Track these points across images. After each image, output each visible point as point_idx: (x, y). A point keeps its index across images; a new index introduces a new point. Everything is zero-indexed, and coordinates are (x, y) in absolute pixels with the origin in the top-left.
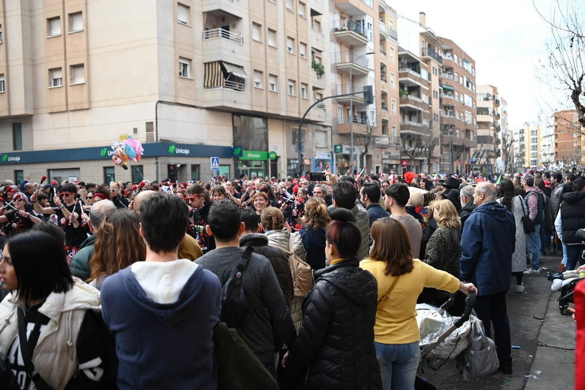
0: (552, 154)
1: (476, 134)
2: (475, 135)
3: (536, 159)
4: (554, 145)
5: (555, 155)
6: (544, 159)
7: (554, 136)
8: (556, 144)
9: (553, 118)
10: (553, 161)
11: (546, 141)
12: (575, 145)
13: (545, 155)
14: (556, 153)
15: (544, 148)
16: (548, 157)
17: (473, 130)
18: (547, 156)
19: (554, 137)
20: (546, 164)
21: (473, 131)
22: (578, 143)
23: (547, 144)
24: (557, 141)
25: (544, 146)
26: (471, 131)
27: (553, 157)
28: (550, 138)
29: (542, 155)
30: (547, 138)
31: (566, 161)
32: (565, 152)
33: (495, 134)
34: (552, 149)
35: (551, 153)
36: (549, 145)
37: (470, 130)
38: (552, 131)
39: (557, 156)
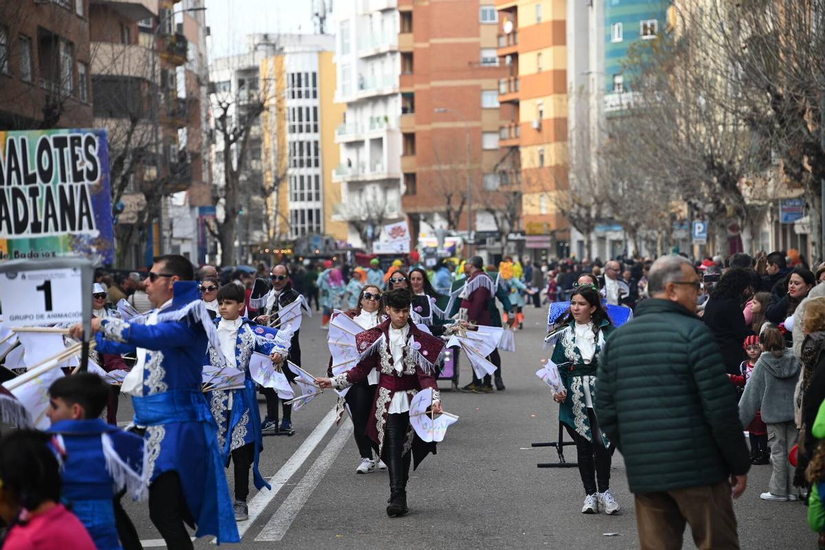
0: (388, 184)
1: (87, 65)
2: (81, 69)
3: (313, 205)
4: (399, 140)
5: (403, 188)
6: (353, 206)
7: (399, 99)
8: (409, 138)
9: (395, 20)
10: (394, 216)
11: (361, 125)
12: (491, 142)
13: (356, 186)
14: (410, 178)
15: (351, 154)
16: (372, 194)
17: (72, 38)
18: (369, 189)
19: (396, 105)
20: (365, 226)
21: (70, 44)
22: (505, 133)
23: (367, 136)
24: (412, 124)
25: (350, 145)
26: (62, 46)
27: (394, 197)
28: (380, 110)
29: (344, 187)
30: (367, 112)
31: (458, 214)
32: (456, 172)
33: (164, 73)
34: (392, 161)
35: (384, 176)
36: (378, 142)
37: (57, 38)
38: (388, 76)
39: (411, 191)
